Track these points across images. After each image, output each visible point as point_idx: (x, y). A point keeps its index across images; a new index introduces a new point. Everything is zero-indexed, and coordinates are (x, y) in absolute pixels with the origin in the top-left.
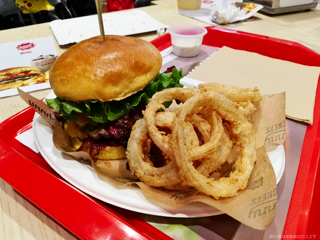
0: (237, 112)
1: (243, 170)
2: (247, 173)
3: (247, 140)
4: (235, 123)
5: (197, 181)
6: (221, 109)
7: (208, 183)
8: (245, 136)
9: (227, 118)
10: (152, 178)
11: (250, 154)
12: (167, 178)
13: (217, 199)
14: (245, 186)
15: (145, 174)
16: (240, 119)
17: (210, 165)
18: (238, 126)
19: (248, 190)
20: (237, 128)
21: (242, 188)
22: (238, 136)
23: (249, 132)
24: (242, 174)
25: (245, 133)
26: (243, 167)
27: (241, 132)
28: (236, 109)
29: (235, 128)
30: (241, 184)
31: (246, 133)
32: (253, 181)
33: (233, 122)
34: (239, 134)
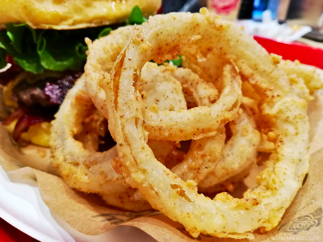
0: (275, 74)
1: (274, 186)
2: (284, 196)
3: (291, 129)
4: (269, 93)
5: (144, 171)
6: (243, 60)
7: (174, 187)
8: (286, 120)
9: (253, 79)
10: (73, 168)
11: (296, 156)
12: (102, 173)
13: (195, 235)
14: (276, 224)
15: (65, 160)
16: (280, 88)
17: (200, 162)
18: (274, 100)
19: (280, 234)
20: (271, 104)
21: (269, 227)
22: (274, 120)
23: (297, 113)
24: (273, 194)
25: (288, 114)
26: (276, 179)
27: (280, 112)
28: (272, 67)
29: (268, 103)
30: (265, 215)
31: (291, 115)
32: (297, 216)
33: (265, 90)
34: (275, 117)
